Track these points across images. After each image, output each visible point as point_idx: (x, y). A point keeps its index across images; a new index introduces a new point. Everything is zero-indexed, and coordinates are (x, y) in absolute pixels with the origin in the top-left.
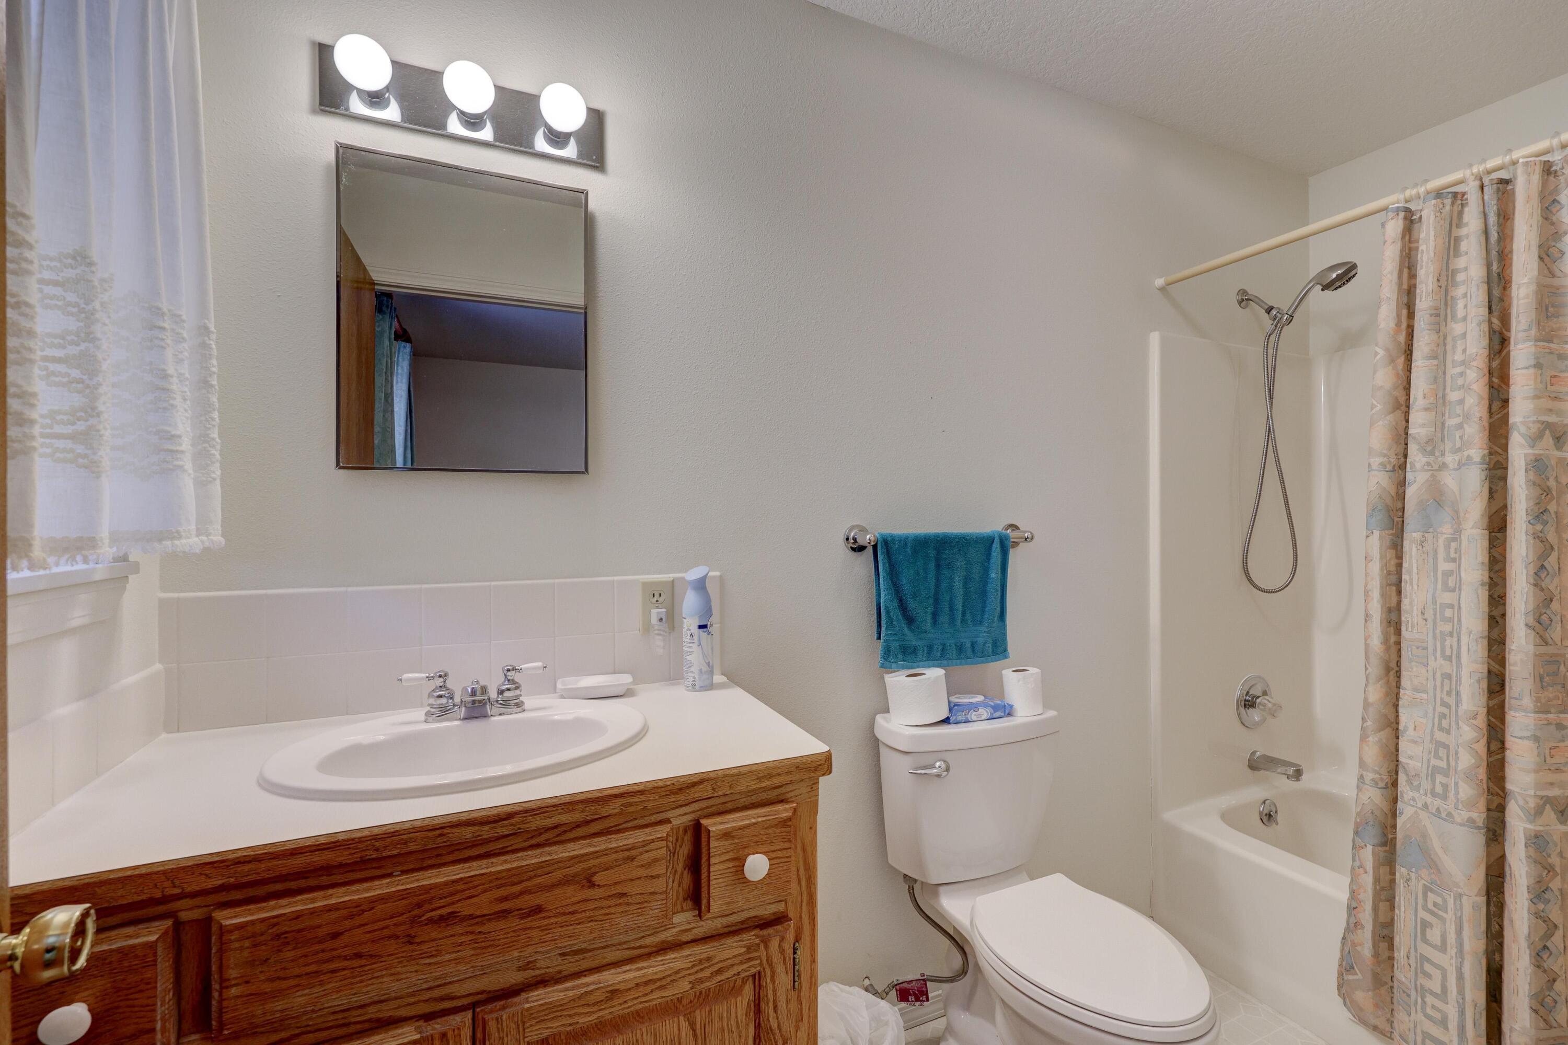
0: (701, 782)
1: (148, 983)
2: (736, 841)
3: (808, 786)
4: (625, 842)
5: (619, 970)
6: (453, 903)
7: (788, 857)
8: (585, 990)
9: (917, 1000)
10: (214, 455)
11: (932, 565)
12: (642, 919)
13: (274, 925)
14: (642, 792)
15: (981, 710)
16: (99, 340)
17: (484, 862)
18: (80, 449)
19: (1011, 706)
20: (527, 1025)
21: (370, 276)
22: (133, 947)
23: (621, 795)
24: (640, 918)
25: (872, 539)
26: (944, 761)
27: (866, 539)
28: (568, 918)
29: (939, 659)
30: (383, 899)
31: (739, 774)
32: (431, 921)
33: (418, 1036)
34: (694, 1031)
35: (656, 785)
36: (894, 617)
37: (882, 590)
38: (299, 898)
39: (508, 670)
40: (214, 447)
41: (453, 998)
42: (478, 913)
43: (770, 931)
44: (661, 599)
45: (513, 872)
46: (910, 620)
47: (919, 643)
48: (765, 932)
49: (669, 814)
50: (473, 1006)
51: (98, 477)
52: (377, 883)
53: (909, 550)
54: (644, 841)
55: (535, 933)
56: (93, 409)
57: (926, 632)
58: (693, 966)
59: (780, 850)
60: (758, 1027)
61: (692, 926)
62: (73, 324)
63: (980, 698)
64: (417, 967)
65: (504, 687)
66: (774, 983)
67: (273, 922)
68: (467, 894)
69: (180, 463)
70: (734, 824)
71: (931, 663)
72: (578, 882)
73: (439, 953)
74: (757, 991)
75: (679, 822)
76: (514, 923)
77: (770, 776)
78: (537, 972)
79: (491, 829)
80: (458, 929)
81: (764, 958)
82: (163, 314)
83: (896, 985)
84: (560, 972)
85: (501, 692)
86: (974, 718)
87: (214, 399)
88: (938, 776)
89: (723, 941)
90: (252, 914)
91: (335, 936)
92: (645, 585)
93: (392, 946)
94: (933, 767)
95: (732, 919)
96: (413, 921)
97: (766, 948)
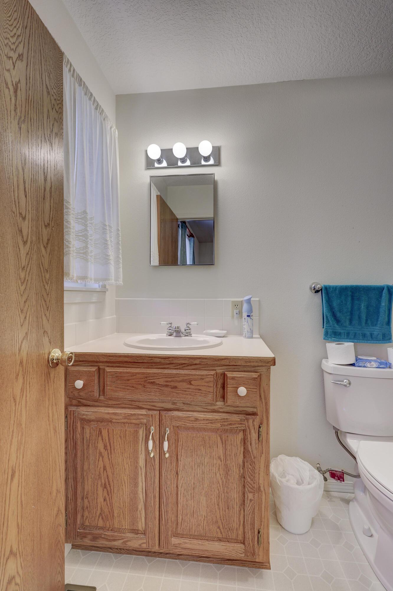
0: (225, 359)
1: (93, 380)
2: (236, 381)
3: (266, 369)
4: (201, 373)
5: (199, 413)
6: (154, 379)
7: (255, 392)
8: (188, 416)
9: (339, 479)
10: (120, 261)
11: (350, 299)
12: (205, 399)
13: (116, 374)
14: (206, 358)
15: (373, 363)
16: (88, 231)
17: (162, 370)
18: (85, 256)
19: (390, 364)
20: (172, 420)
21: (176, 217)
22: (91, 371)
23: (200, 358)
24: (205, 398)
25: (320, 287)
26: (349, 380)
27: (318, 287)
28: (184, 392)
29: (353, 339)
30: (139, 373)
31: (238, 359)
32: (149, 383)
33: (146, 413)
34: (222, 441)
35: (211, 357)
36: (330, 319)
37: (324, 308)
38: (121, 368)
39: (187, 324)
40: (120, 259)
41: (155, 407)
42: (160, 384)
43: (249, 417)
44: (238, 307)
45: (169, 374)
46: (338, 321)
47: (342, 331)
48: (247, 416)
49: (216, 368)
50: (160, 410)
51: (88, 263)
52: (137, 369)
53: (337, 292)
54: (206, 374)
55: (175, 394)
56: (87, 246)
57: (346, 327)
58: (221, 420)
59: (253, 389)
60: (244, 448)
61: (223, 407)
62: (83, 227)
63: (375, 358)
64: (145, 394)
65: (186, 329)
66: (250, 435)
67: (116, 373)
68: (158, 377)
69: (110, 262)
70: (236, 375)
71: (348, 340)
72: (186, 382)
73: (150, 392)
74: (244, 436)
75: (219, 371)
76: (169, 389)
77: (250, 362)
78: (177, 407)
79: (164, 360)
80: (155, 387)
81: (247, 425)
82: (106, 226)
83: (330, 470)
84: (183, 409)
85: (185, 330)
86: (369, 366)
87: (120, 247)
88: (345, 386)
89: (232, 415)
90: (112, 370)
91: (128, 380)
92: (233, 302)
93: (140, 387)
94: (343, 381)
95: (237, 409)
96: (145, 381)
97: (247, 422)
